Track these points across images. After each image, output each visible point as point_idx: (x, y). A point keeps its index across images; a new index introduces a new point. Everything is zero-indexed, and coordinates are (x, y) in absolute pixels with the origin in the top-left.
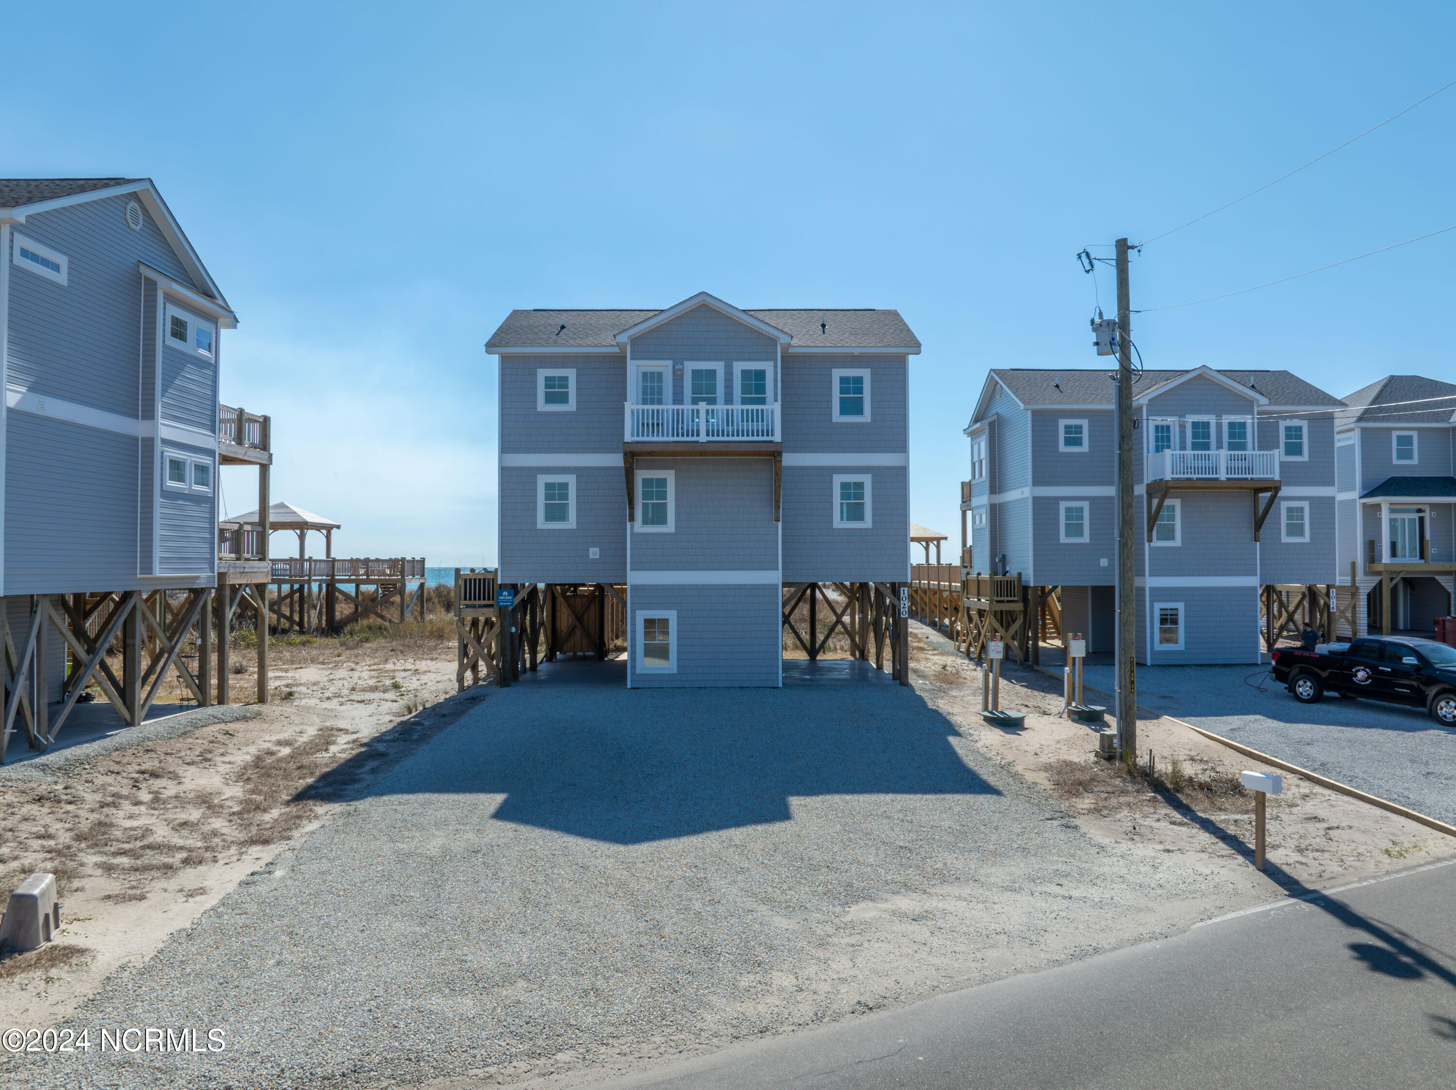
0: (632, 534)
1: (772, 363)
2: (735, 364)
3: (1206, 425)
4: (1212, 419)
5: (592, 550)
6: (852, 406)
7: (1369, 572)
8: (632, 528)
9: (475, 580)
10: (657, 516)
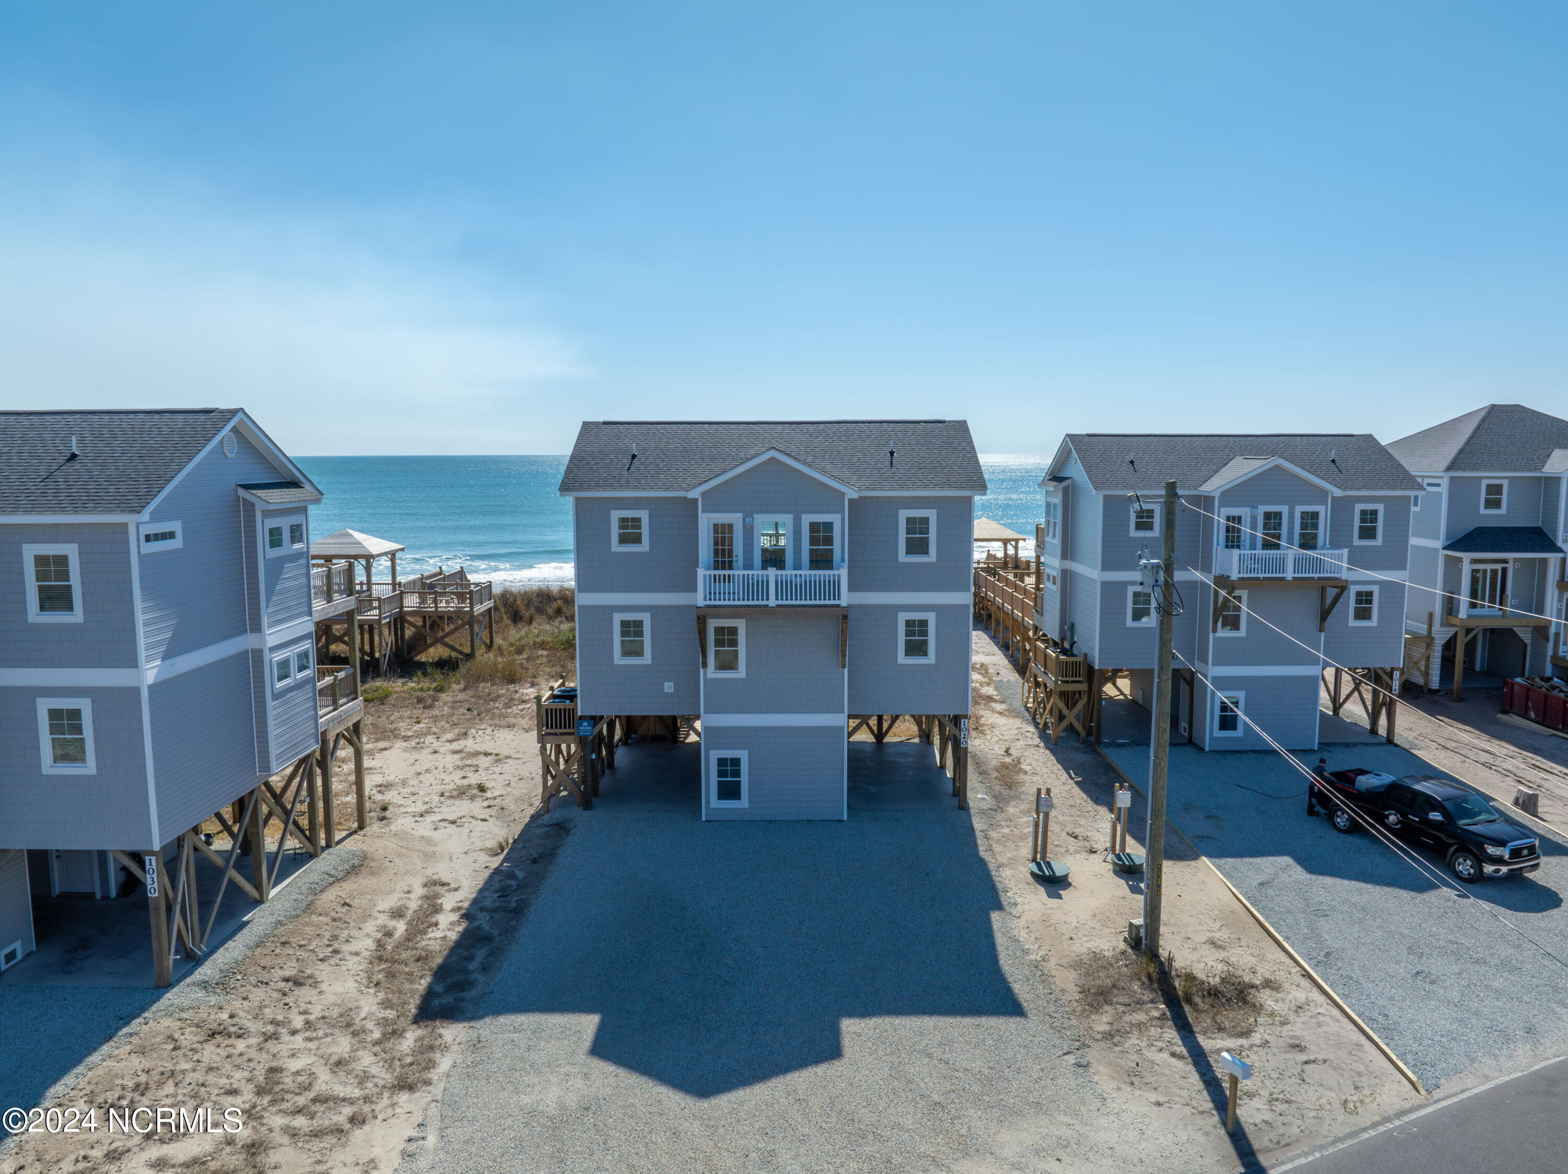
0: (705, 679)
1: (839, 516)
2: (804, 516)
3: (1278, 515)
4: (1284, 509)
5: (666, 684)
6: (918, 546)
7: (1445, 624)
8: (705, 674)
9: (556, 710)
10: (727, 663)
